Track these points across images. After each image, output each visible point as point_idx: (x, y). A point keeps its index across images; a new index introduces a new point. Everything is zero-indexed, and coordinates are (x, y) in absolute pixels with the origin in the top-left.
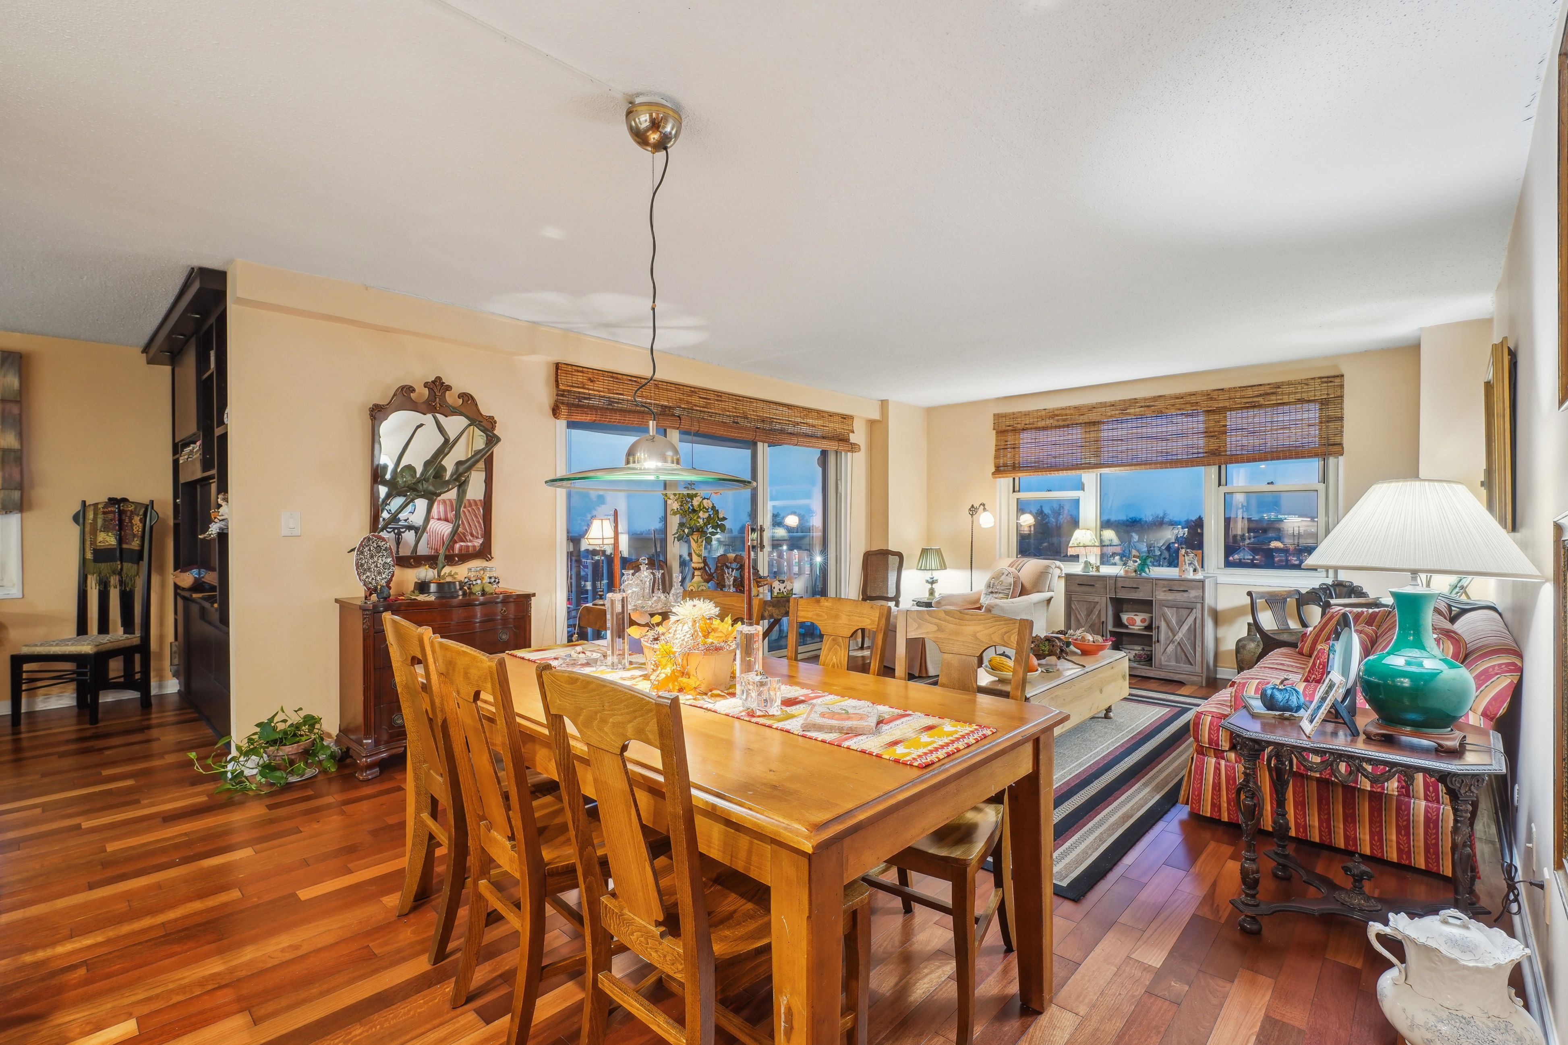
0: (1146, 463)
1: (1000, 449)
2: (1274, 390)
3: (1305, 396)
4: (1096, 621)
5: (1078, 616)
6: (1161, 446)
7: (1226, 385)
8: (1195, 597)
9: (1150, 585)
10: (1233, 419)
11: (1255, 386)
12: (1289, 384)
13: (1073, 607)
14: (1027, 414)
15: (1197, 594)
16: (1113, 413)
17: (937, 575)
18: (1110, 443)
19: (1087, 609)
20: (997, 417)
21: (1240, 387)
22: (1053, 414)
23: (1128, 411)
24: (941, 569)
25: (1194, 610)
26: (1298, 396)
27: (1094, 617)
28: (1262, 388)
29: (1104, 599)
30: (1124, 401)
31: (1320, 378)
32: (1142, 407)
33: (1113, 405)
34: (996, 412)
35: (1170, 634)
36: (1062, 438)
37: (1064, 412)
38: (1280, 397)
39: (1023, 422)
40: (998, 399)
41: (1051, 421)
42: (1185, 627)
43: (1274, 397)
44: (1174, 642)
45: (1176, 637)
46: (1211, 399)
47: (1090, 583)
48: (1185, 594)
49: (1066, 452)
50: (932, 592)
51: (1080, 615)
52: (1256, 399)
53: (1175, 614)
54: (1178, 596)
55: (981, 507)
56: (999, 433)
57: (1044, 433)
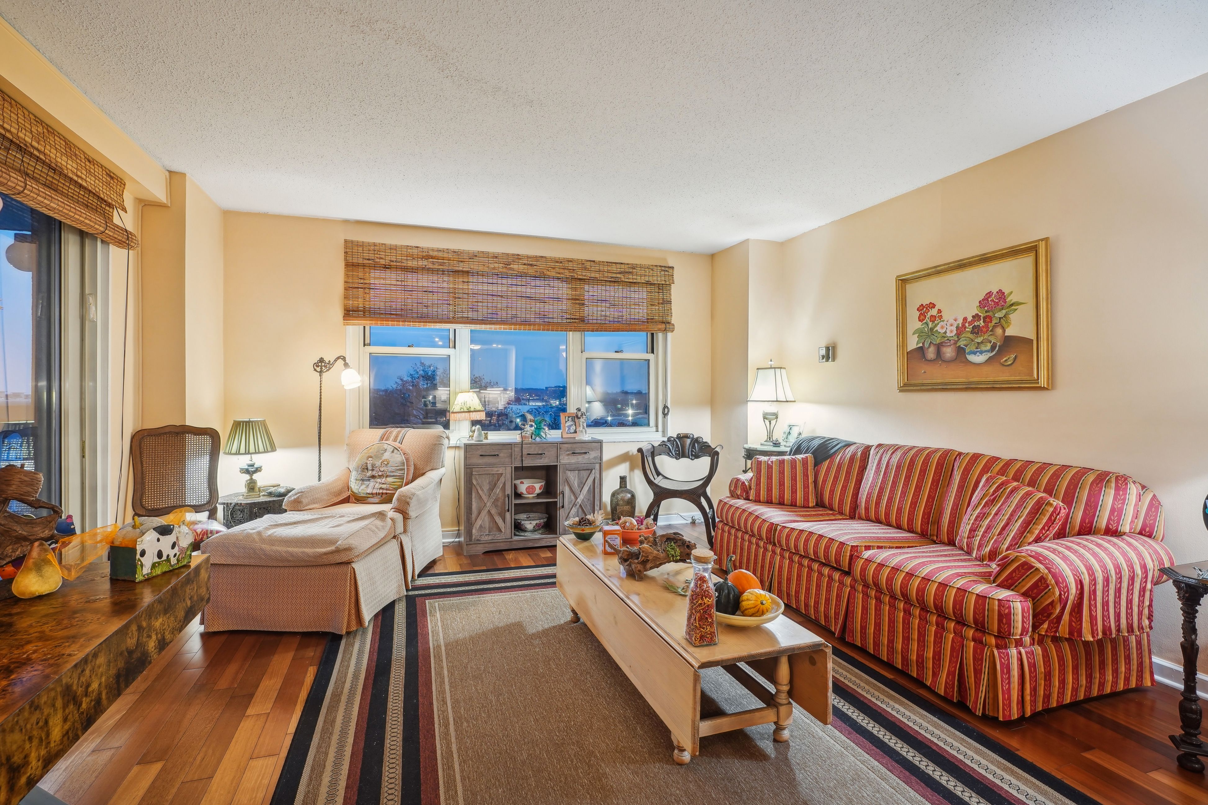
0: (525, 323)
1: (349, 288)
2: (631, 270)
3: (651, 279)
4: (500, 495)
5: (480, 492)
6: (538, 307)
7: (597, 259)
8: (595, 458)
9: (555, 449)
10: (591, 291)
11: (618, 263)
12: (641, 267)
13: (474, 482)
14: (394, 248)
15: (596, 455)
16: (496, 265)
17: (258, 460)
18: (490, 297)
19: (489, 483)
20: (350, 246)
21: (607, 262)
22: (426, 255)
23: (512, 266)
24: (266, 451)
25: (594, 470)
26: (647, 279)
27: (498, 490)
28: (623, 266)
29: (509, 470)
30: (508, 254)
31: (660, 266)
32: (525, 264)
34: (349, 238)
35: (573, 497)
36: (435, 285)
37: (440, 254)
38: (635, 277)
39: (388, 258)
40: (346, 222)
41: (425, 263)
42: (586, 489)
43: (631, 277)
44: (576, 506)
45: (578, 500)
46: (585, 269)
47: (493, 453)
48: (586, 456)
49: (440, 302)
50: (251, 486)
51: (483, 490)
52: (618, 276)
53: (577, 476)
54: (580, 459)
55: (340, 362)
56: (350, 266)
57: (415, 275)
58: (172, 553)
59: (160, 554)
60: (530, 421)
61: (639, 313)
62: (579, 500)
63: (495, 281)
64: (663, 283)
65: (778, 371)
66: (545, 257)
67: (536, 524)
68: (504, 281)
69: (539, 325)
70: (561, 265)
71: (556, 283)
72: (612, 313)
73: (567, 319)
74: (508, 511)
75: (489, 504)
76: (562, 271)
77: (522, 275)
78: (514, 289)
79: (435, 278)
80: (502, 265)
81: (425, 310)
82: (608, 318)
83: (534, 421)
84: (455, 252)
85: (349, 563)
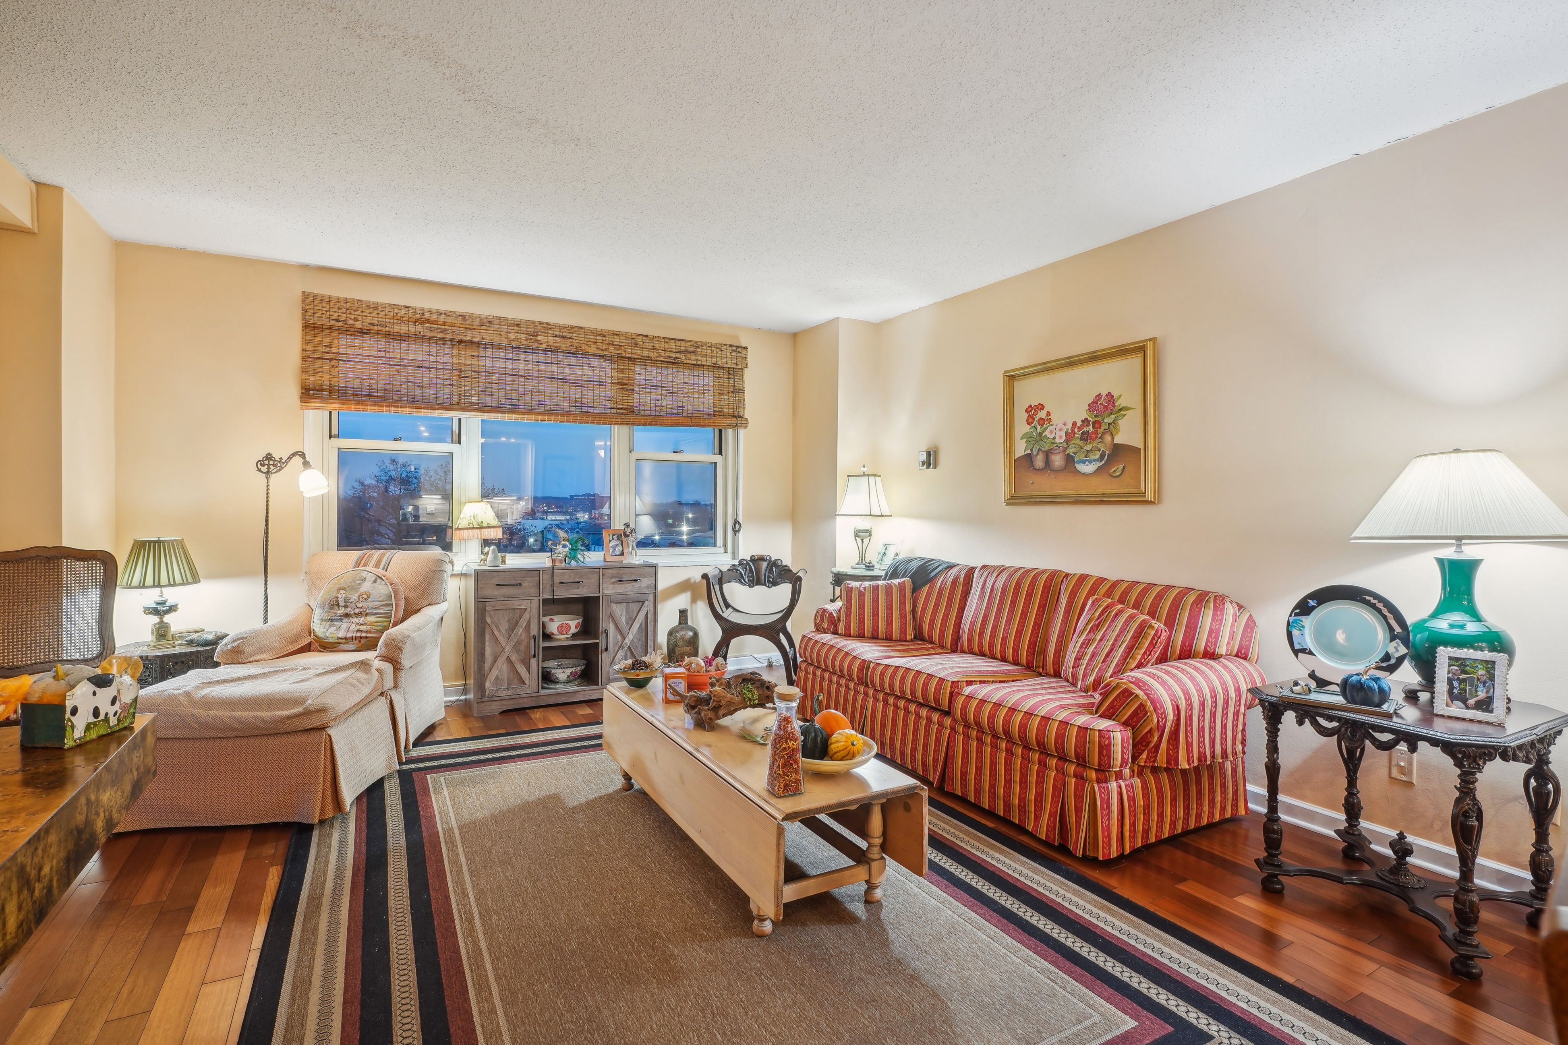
0: (556, 413)
1: (308, 359)
2: (694, 349)
3: (719, 361)
4: (523, 637)
5: (496, 633)
6: (574, 392)
7: (651, 333)
8: (648, 587)
9: (596, 576)
10: (642, 375)
11: (677, 340)
12: (707, 345)
13: (488, 620)
14: (375, 307)
15: (649, 583)
16: (518, 335)
17: (171, 595)
18: (509, 378)
19: (509, 621)
20: (309, 301)
21: (664, 338)
22: (422, 320)
23: (539, 338)
24: (185, 583)
25: (646, 602)
26: (714, 360)
27: (521, 630)
28: (683, 344)
29: (535, 603)
30: (533, 322)
31: (731, 346)
32: (556, 336)
33: (518, 325)
34: (310, 289)
35: (619, 637)
37: (440, 318)
38: (699, 358)
39: (366, 320)
40: (305, 267)
41: (419, 328)
42: (636, 626)
43: (693, 357)
44: (624, 647)
45: (626, 640)
46: (636, 345)
47: (514, 582)
48: (637, 585)
49: (439, 382)
50: (162, 632)
51: (499, 631)
52: (678, 355)
53: (624, 610)
54: (629, 588)
55: (297, 460)
56: (310, 328)
57: (405, 345)
58: (111, 710)
59: (96, 712)
60: (564, 540)
61: (703, 403)
62: (628, 641)
63: (516, 356)
64: (735, 366)
65: (872, 479)
66: (584, 328)
67: (571, 673)
68: (529, 357)
69: (575, 415)
70: (604, 338)
71: (597, 362)
72: (669, 403)
73: (611, 408)
74: (534, 657)
75: (508, 649)
76: (605, 347)
77: (552, 350)
78: (542, 368)
79: (433, 350)
80: (526, 336)
81: (419, 392)
82: (664, 409)
83: (568, 540)
84: (459, 315)
85: (322, 728)
